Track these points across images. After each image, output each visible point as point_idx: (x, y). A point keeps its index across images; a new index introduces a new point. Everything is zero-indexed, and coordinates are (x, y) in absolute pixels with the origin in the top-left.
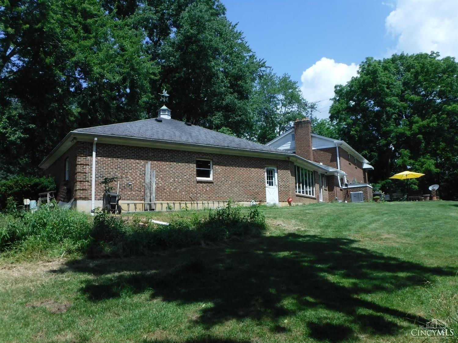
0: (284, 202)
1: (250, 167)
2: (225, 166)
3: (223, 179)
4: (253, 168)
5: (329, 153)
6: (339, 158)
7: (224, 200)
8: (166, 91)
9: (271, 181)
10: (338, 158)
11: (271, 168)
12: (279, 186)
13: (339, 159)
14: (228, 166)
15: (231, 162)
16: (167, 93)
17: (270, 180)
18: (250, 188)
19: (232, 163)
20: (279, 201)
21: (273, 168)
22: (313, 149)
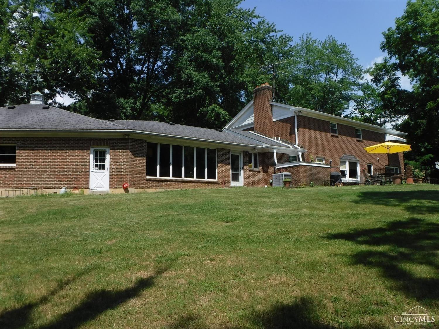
0: (116, 188)
1: (68, 150)
2: (33, 150)
3: (28, 164)
4: (71, 150)
5: (288, 124)
6: (298, 129)
7: (29, 188)
8: (41, 76)
9: (102, 164)
10: (296, 130)
11: (100, 148)
12: (112, 170)
13: (298, 131)
14: (36, 150)
15: (40, 145)
16: (42, 78)
17: (100, 162)
18: (65, 173)
19: (42, 146)
20: (110, 188)
21: (104, 149)
22: (274, 120)
